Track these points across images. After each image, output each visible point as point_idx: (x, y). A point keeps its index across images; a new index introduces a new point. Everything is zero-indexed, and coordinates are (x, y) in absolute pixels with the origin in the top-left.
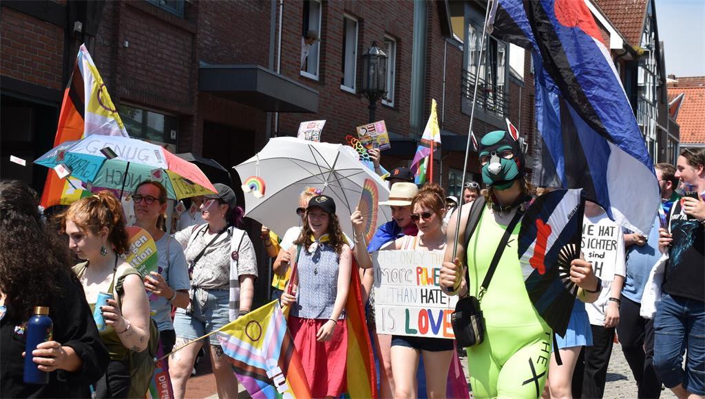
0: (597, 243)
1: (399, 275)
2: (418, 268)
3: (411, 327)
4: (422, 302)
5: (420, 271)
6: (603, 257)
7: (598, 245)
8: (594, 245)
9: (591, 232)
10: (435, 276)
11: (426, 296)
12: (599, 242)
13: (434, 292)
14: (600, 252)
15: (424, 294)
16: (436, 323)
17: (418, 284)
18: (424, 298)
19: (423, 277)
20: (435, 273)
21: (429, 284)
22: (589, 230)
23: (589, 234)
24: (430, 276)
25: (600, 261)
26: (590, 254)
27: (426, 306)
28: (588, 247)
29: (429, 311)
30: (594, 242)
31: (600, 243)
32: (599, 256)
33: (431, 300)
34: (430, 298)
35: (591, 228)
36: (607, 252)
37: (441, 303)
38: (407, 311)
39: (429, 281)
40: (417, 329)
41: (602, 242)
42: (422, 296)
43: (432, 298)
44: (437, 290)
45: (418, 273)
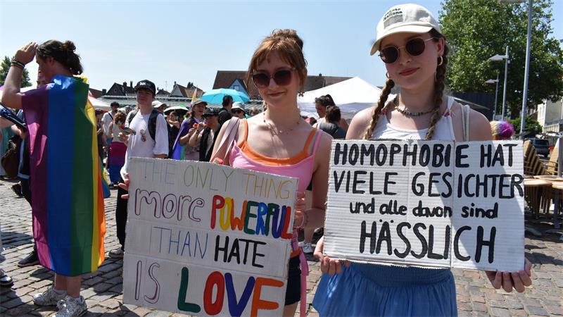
0: (478, 184)
1: (177, 207)
2: (216, 197)
3: (189, 299)
4: (216, 259)
5: (219, 203)
6: (495, 215)
7: (482, 188)
8: (472, 190)
9: (463, 161)
10: (247, 215)
11: (225, 250)
12: (482, 180)
13: (242, 245)
14: (486, 203)
15: (222, 245)
16: (238, 298)
17: (213, 226)
18: (221, 254)
19: (223, 214)
20: (248, 209)
21: (233, 228)
22: (459, 156)
23: (458, 164)
24: (238, 213)
25: (487, 224)
26: (465, 209)
27: (223, 267)
28: (460, 196)
29: (229, 276)
30: (472, 182)
31: (485, 184)
32: (486, 214)
33: (234, 258)
34: (232, 254)
35: (464, 152)
36: (501, 202)
37: (254, 264)
38: (185, 272)
39: (234, 223)
40: (201, 303)
41: (490, 181)
42: (217, 249)
43: (237, 255)
44: (248, 242)
45: (215, 207)
